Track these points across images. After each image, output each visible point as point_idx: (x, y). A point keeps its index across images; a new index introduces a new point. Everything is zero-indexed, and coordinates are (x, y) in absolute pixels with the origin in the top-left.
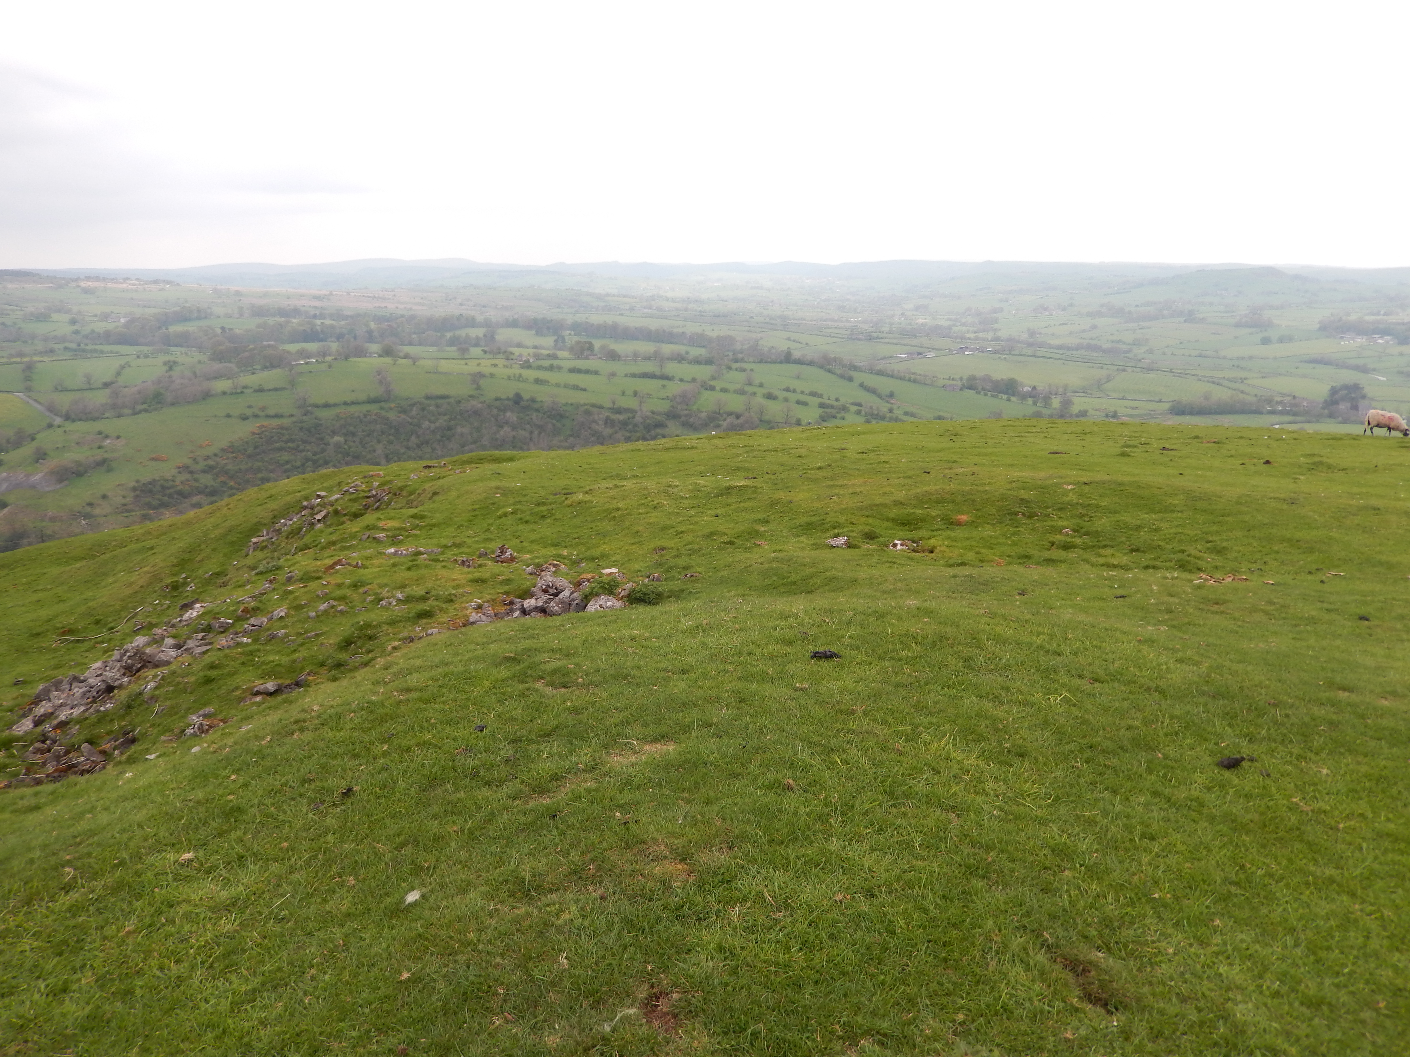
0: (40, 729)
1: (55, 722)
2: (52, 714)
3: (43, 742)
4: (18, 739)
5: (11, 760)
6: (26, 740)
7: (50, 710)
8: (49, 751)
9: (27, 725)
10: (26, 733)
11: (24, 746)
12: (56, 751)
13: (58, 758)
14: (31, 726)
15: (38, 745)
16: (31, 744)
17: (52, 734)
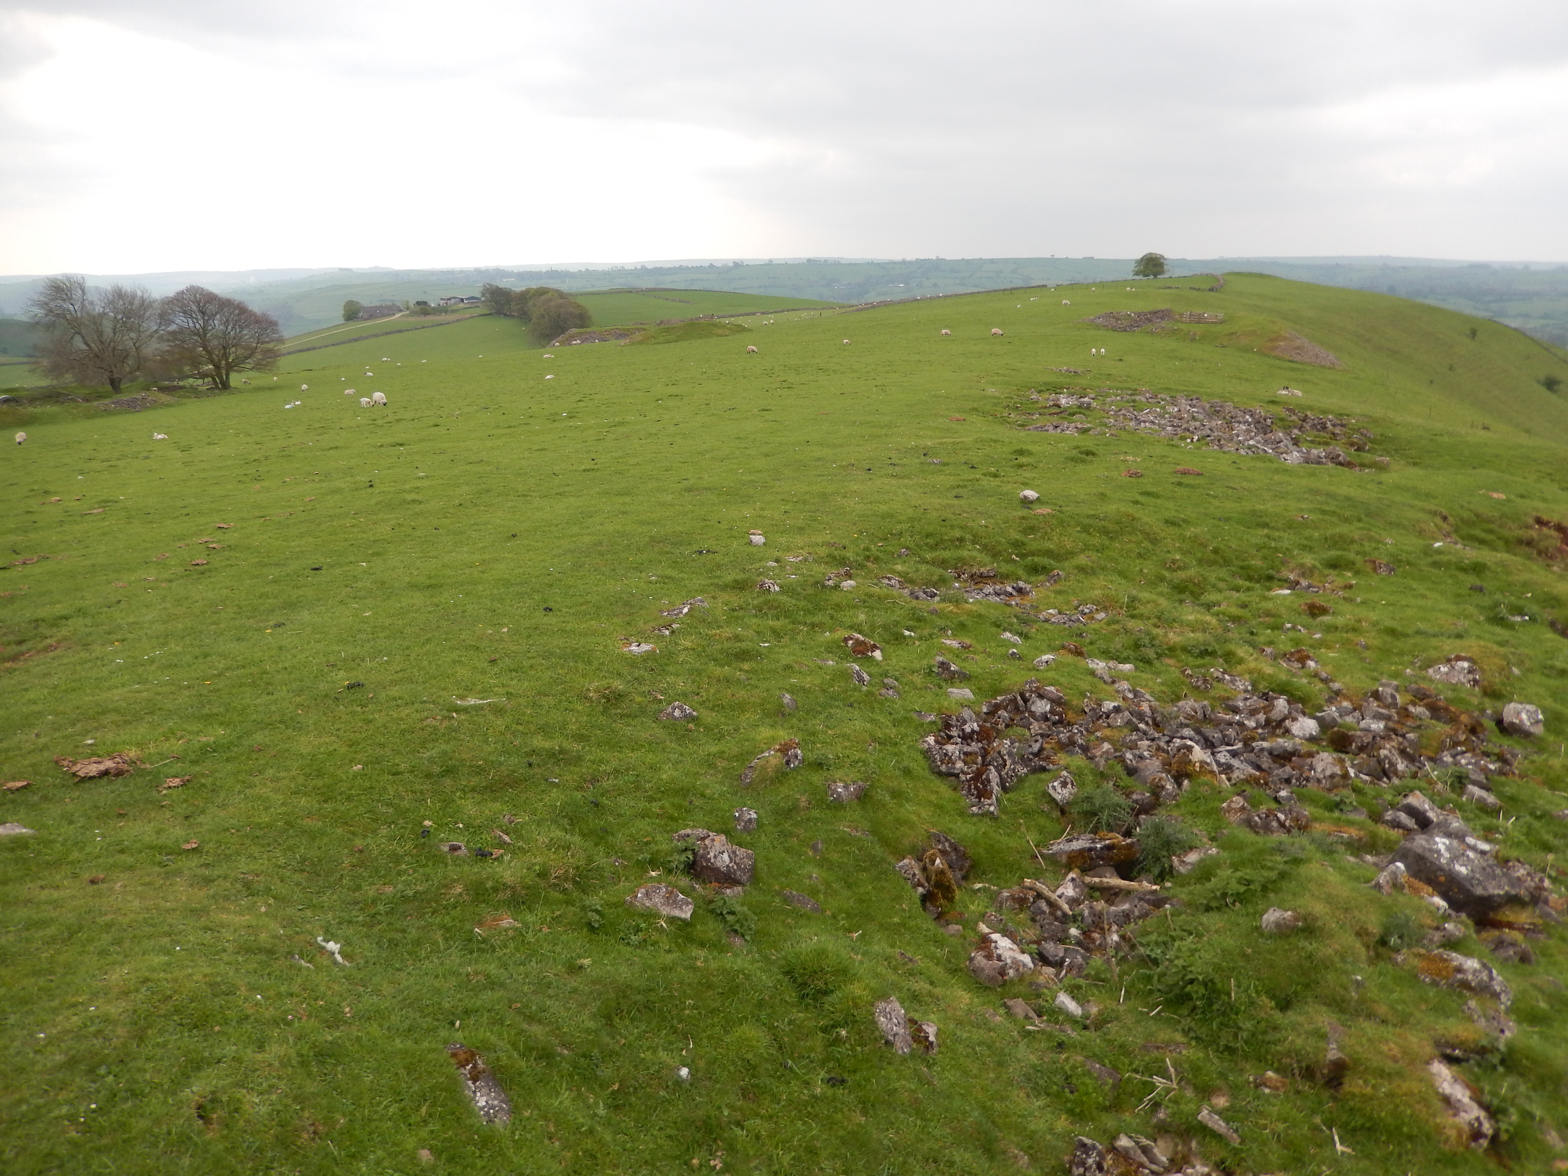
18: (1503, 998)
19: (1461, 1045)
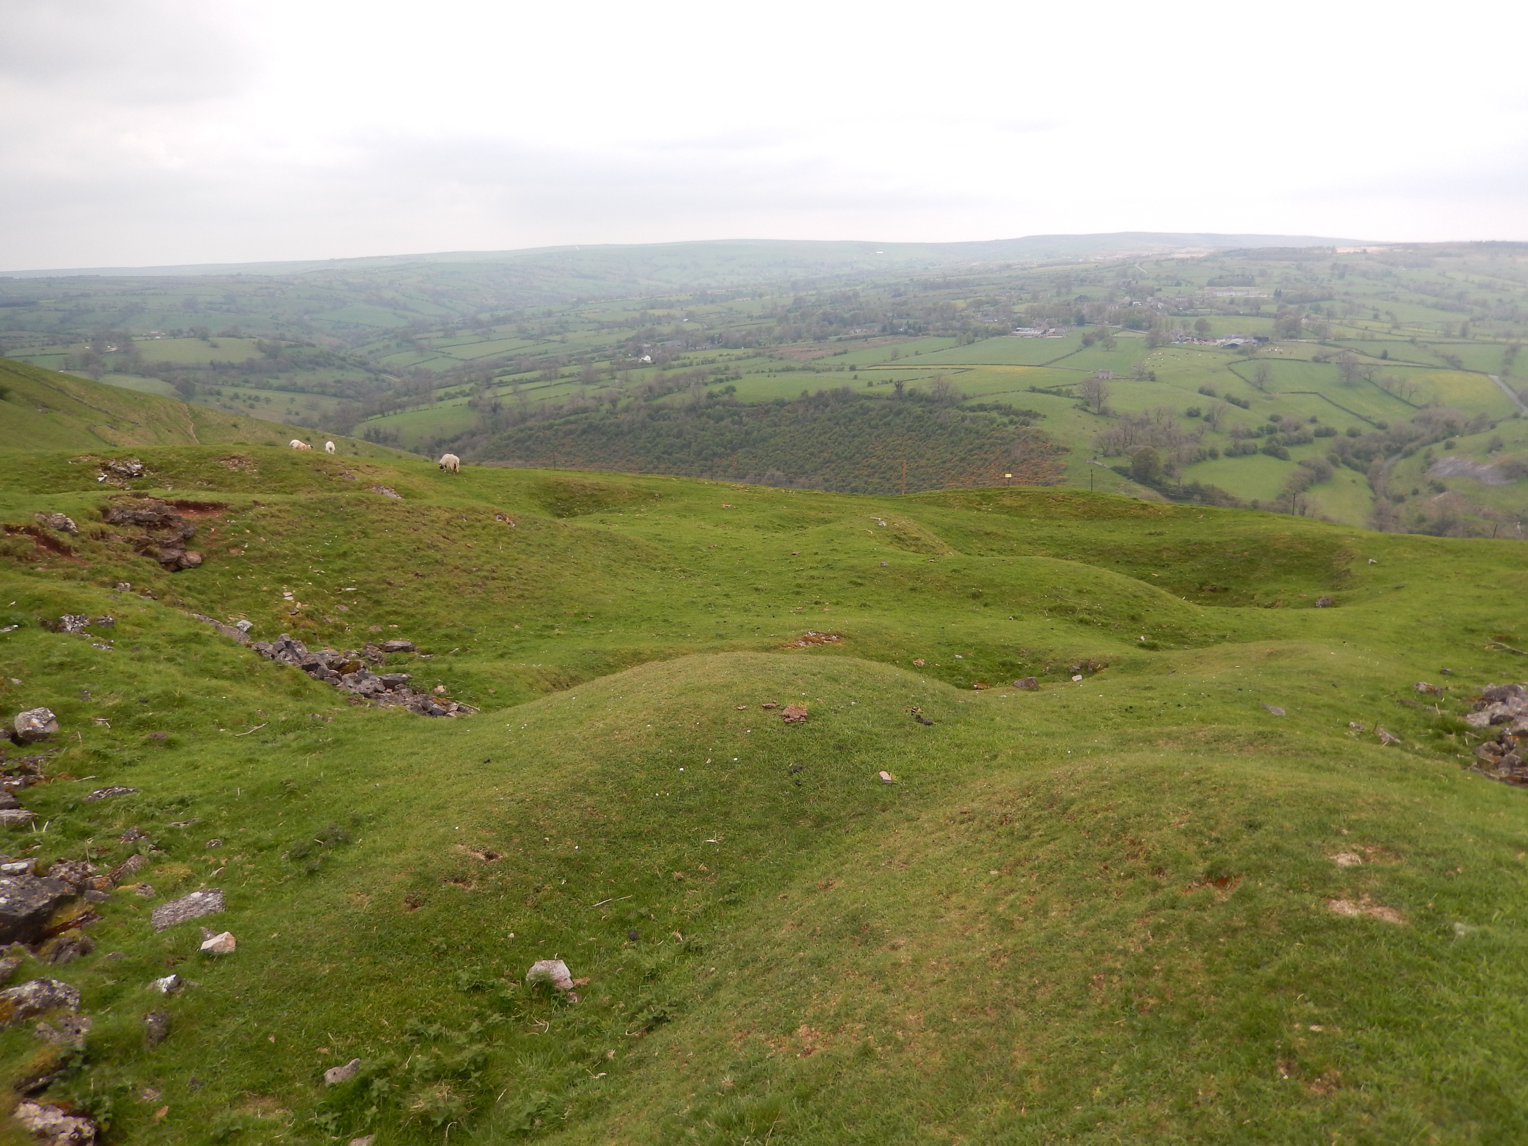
0: (1497, 729)
1: (1517, 729)
2: (1512, 719)
3: (1499, 743)
4: (1472, 729)
5: (1461, 747)
6: (1480, 736)
7: (1511, 714)
8: (1503, 754)
9: (1481, 719)
10: (1481, 727)
11: (1476, 739)
12: (1510, 758)
13: (1512, 765)
14: (1487, 722)
15: (1493, 744)
16: (1485, 740)
17: (1510, 739)
18: (70, 1001)
19: (42, 1071)
